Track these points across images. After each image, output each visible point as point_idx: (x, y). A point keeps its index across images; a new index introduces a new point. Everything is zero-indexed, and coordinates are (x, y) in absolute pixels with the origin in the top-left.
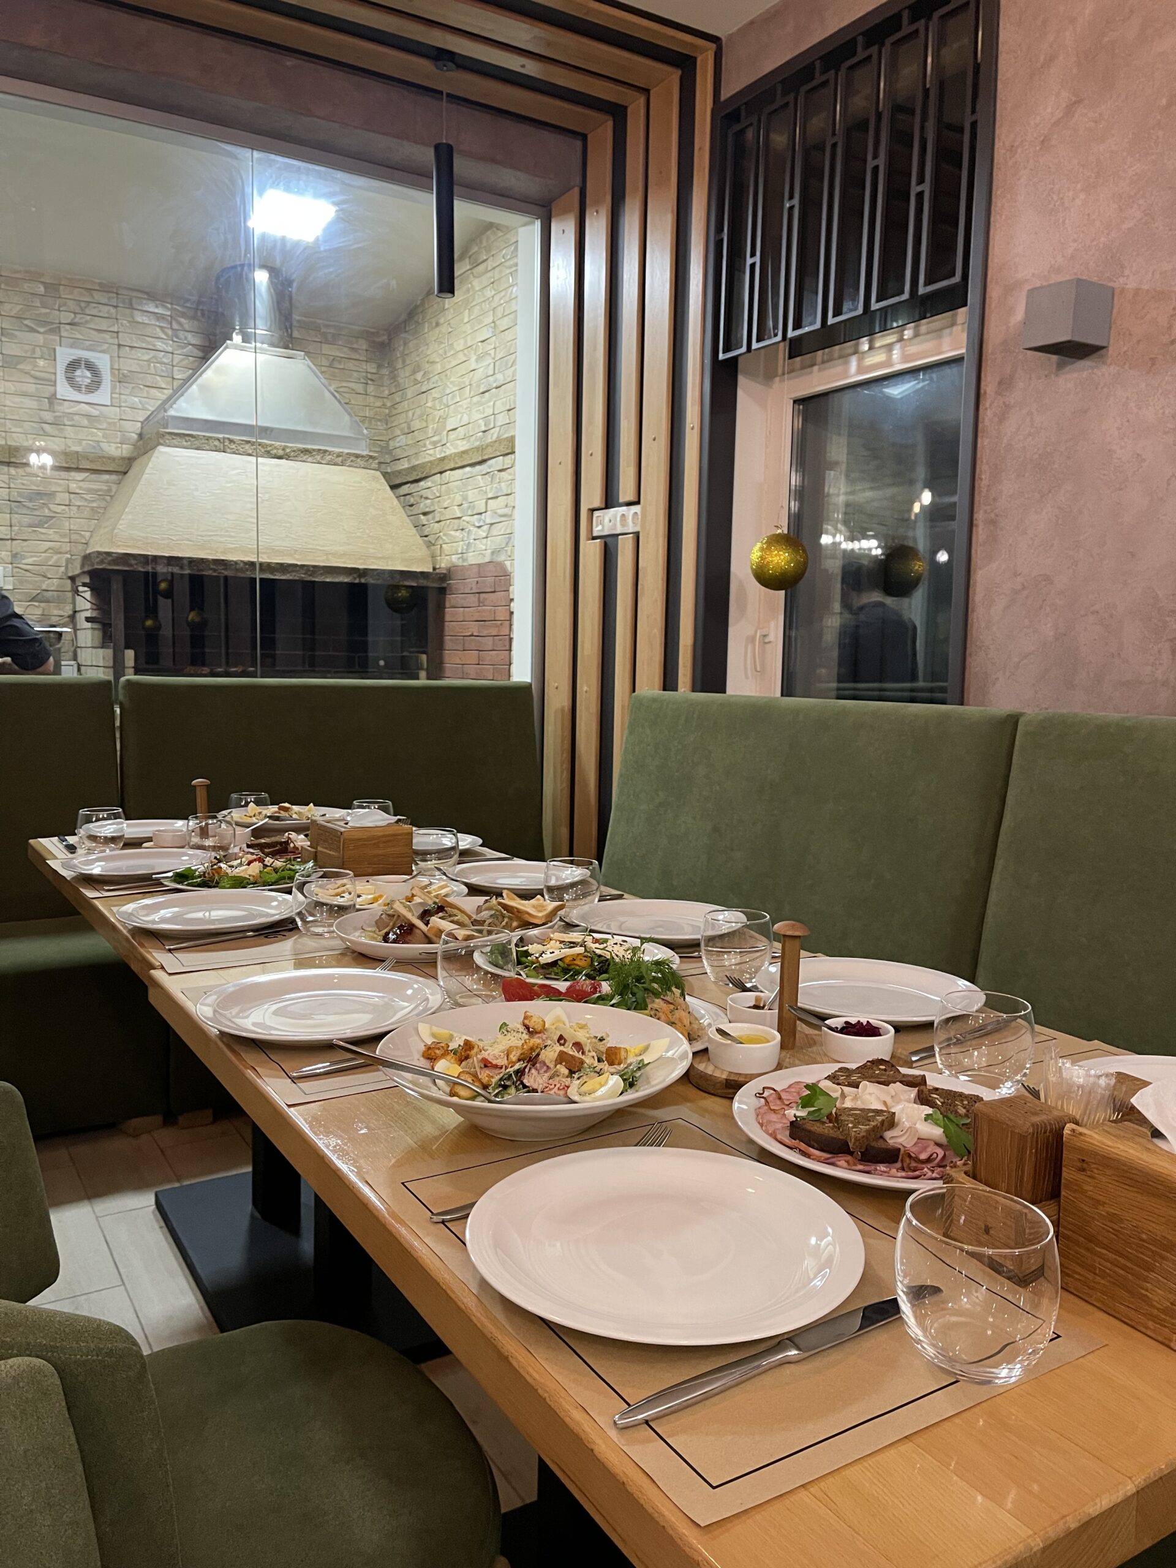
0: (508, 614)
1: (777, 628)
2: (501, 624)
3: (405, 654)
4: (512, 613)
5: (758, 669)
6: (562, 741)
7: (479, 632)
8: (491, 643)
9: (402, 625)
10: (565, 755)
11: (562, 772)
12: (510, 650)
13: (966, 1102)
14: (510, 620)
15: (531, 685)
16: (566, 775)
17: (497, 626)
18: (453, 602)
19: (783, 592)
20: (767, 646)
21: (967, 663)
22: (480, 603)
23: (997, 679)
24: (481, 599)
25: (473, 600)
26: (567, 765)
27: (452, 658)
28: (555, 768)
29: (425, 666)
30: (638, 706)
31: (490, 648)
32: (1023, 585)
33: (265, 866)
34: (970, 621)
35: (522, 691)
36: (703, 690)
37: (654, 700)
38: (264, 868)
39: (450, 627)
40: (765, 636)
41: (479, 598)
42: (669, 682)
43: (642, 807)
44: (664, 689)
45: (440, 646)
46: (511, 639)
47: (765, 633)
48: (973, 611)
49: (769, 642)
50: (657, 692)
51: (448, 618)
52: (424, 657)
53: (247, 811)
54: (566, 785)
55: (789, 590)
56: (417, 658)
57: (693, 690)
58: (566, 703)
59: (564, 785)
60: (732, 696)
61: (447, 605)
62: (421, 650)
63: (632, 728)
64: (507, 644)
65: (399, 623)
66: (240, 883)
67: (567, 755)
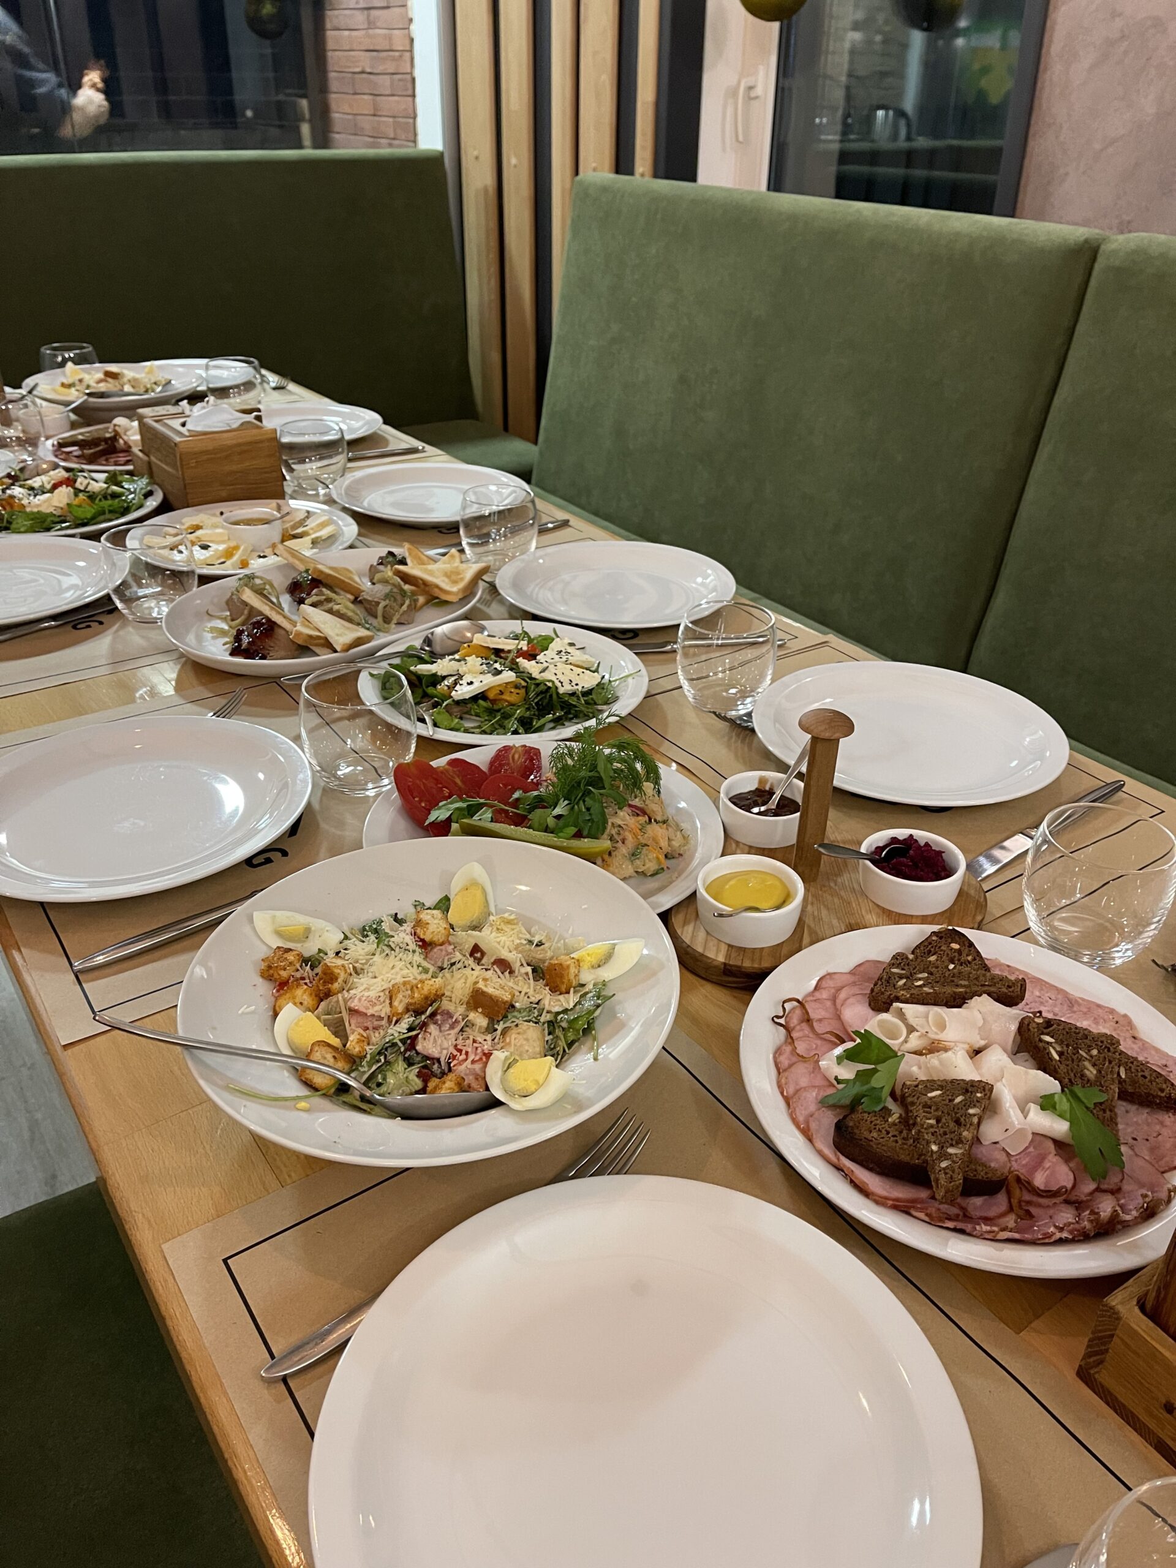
0: (407, 42)
1: (767, 75)
2: (401, 56)
3: (281, 97)
4: (412, 40)
5: (741, 138)
6: (487, 237)
7: (372, 67)
8: (388, 83)
9: (273, 55)
10: (491, 256)
11: (489, 280)
12: (414, 96)
13: (1095, 1052)
14: (411, 51)
15: (442, 154)
16: (494, 283)
17: (394, 59)
18: (335, 22)
19: (776, 26)
20: (752, 102)
21: (1029, 149)
22: (371, 24)
23: (1067, 174)
24: (371, 18)
25: (360, 18)
26: (495, 269)
27: (341, 107)
28: (479, 270)
29: (307, 116)
30: (582, 195)
31: (388, 92)
32: (1122, 31)
33: (77, 492)
34: (1039, 85)
35: (433, 162)
36: (667, 177)
37: (605, 189)
38: (76, 495)
39: (334, 58)
40: (751, 88)
41: (368, 16)
42: (623, 163)
43: (592, 342)
44: (617, 172)
45: (324, 89)
46: (414, 80)
47: (751, 84)
48: (1046, 69)
49: (757, 98)
50: (607, 176)
51: (330, 44)
52: (304, 103)
53: (64, 374)
54: (495, 296)
55: (785, 22)
56: (295, 105)
57: (656, 175)
58: (489, 180)
59: (493, 297)
60: (706, 188)
61: (328, 25)
62: (301, 92)
63: (577, 226)
64: (410, 86)
65: (269, 51)
66: (43, 523)
67: (494, 255)
